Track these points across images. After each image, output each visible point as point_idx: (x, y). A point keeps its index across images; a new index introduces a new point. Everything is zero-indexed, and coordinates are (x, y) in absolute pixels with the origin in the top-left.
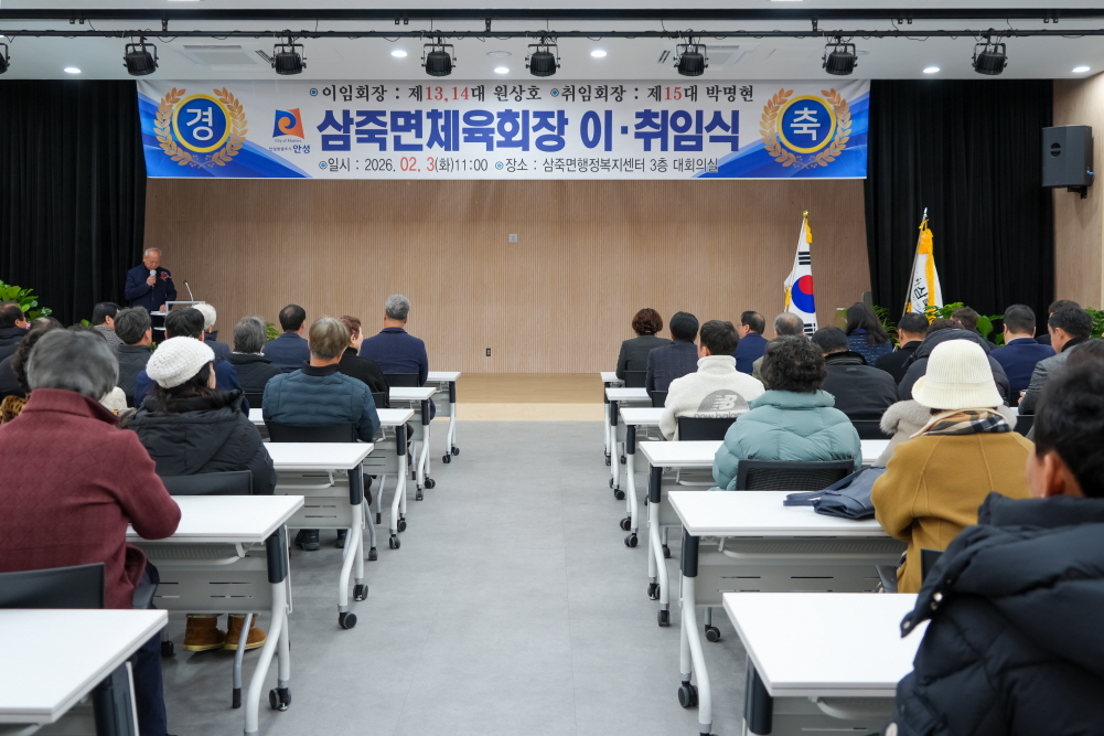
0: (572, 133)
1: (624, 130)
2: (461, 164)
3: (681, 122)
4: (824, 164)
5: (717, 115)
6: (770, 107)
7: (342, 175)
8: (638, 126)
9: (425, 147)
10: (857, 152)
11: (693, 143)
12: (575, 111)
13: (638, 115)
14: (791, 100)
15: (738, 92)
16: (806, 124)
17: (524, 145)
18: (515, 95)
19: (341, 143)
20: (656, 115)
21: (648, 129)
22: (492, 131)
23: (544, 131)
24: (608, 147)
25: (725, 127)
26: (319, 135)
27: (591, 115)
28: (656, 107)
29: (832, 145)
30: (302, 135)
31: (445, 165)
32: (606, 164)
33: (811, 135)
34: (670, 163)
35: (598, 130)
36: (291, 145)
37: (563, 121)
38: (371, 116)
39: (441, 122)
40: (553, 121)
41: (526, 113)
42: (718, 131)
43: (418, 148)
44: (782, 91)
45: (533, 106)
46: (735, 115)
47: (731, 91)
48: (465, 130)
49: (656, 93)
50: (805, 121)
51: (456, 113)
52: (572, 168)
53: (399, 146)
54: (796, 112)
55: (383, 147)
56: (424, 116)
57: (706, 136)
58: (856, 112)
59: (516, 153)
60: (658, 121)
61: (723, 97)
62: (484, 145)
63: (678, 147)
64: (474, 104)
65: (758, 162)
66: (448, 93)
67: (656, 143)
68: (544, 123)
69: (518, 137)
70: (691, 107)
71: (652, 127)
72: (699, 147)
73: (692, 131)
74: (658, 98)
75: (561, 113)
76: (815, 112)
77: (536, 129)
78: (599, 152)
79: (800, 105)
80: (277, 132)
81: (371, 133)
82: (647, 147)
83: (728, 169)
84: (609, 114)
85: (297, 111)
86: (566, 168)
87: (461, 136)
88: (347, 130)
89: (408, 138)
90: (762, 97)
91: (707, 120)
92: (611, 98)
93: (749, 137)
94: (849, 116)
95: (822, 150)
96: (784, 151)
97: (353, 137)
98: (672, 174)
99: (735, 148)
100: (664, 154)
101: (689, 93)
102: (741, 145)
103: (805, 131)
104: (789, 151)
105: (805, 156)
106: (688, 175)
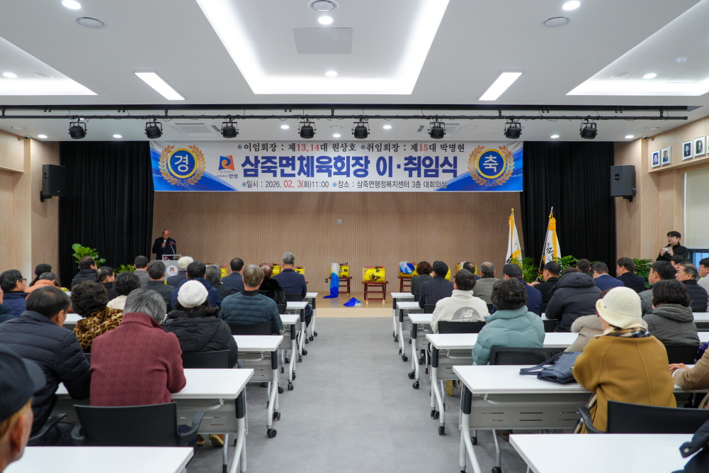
0: (372, 168)
1: (399, 166)
2: (315, 184)
3: (428, 162)
4: (500, 184)
5: (446, 159)
6: (473, 155)
7: (254, 189)
8: (406, 165)
9: (297, 175)
10: (518, 178)
11: (434, 173)
12: (373, 157)
13: (406, 159)
14: (483, 151)
15: (457, 147)
16: (491, 163)
17: (347, 174)
18: (343, 148)
19: (253, 173)
20: (415, 159)
21: (411, 166)
22: (331, 167)
23: (358, 167)
24: (391, 175)
25: (450, 165)
26: (242, 169)
27: (382, 158)
28: (415, 155)
29: (505, 174)
30: (234, 170)
31: (306, 184)
32: (389, 184)
33: (493, 169)
34: (422, 183)
35: (385, 167)
36: (228, 174)
37: (367, 162)
38: (269, 159)
39: (305, 162)
40: (362, 162)
41: (348, 158)
42: (447, 167)
43: (293, 175)
44: (479, 146)
45: (352, 154)
46: (455, 159)
47: (453, 147)
48: (317, 166)
49: (415, 147)
50: (491, 162)
51: (313, 157)
52: (372, 186)
53: (283, 175)
54: (486, 158)
55: (275, 175)
56: (296, 159)
57: (440, 169)
58: (516, 157)
59: (343, 178)
60: (416, 162)
61: (449, 150)
62: (327, 174)
63: (426, 175)
64: (321, 153)
65: (467, 183)
66: (309, 147)
67: (415, 173)
68: (357, 163)
69: (344, 170)
70: (433, 155)
71: (413, 165)
72: (437, 175)
73: (433, 167)
74: (416, 150)
75: (366, 158)
76: (495, 158)
77: (353, 166)
78: (386, 177)
79: (488, 154)
80: (221, 168)
81: (269, 168)
82: (410, 175)
83: (451, 186)
84: (391, 158)
85: (231, 156)
86: (369, 186)
87: (315, 169)
88: (257, 166)
89: (288, 170)
90: (469, 149)
91: (441, 161)
92: (392, 150)
93: (463, 170)
94: (513, 159)
95: (500, 177)
96: (480, 177)
97: (260, 170)
98: (423, 189)
99: (455, 176)
100: (419, 179)
101: (432, 147)
102: (459, 174)
103: (490, 167)
104: (482, 177)
105: (491, 180)
106: (431, 190)
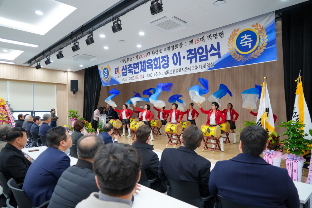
0: (171, 61)
1: (184, 58)
2: (147, 75)
3: (200, 51)
4: (256, 57)
5: (212, 45)
6: (231, 38)
7: (126, 82)
8: (188, 55)
9: (140, 72)
10: (272, 49)
11: (205, 58)
12: (170, 54)
13: (187, 51)
14: (239, 33)
15: (218, 35)
16: (246, 41)
17: (160, 67)
18: (156, 53)
20: (192, 50)
21: (191, 56)
22: (152, 65)
23: (164, 62)
24: (180, 64)
25: (215, 50)
26: (122, 72)
27: (175, 54)
28: (192, 47)
29: (259, 48)
30: (119, 73)
31: (144, 76)
32: (180, 70)
33: (249, 45)
34: (198, 66)
35: (177, 59)
36: (118, 76)
37: (168, 58)
38: (130, 66)
39: (142, 64)
40: (166, 59)
41: (159, 57)
42: (213, 52)
43: (138, 72)
44: (235, 30)
45: (160, 55)
46: (218, 44)
47: (216, 35)
48: (147, 66)
49: (191, 42)
50: (246, 40)
51: (145, 61)
52: (171, 73)
53: (135, 73)
54: (242, 37)
55: (132, 74)
57: (209, 54)
58: (269, 30)
59: (158, 70)
60: (193, 52)
61: (213, 38)
62: (151, 69)
63: (201, 60)
64: (148, 58)
65: (229, 61)
66: (143, 56)
67: (194, 60)
68: (164, 60)
69: (158, 66)
70: (203, 45)
71: (192, 54)
72: (207, 59)
73: (204, 54)
74: (192, 44)
75: (167, 55)
76: (250, 35)
77: (162, 62)
78: (178, 66)
79: (243, 34)
80: (116, 73)
81: (130, 70)
82: (191, 62)
83: (218, 65)
84: (179, 53)
85: (118, 67)
86: (170, 73)
87: (147, 67)
88: (126, 71)
89: (137, 70)
90: (228, 33)
91: (209, 48)
92: (179, 47)
93: (225, 51)
94: (265, 33)
95: (254, 51)
96: (238, 55)
97: (127, 72)
98: (199, 70)
99: (219, 57)
100: (196, 64)
101: (202, 39)
102: (221, 55)
103: (246, 44)
104: (240, 54)
105: (246, 55)
106: (204, 70)
